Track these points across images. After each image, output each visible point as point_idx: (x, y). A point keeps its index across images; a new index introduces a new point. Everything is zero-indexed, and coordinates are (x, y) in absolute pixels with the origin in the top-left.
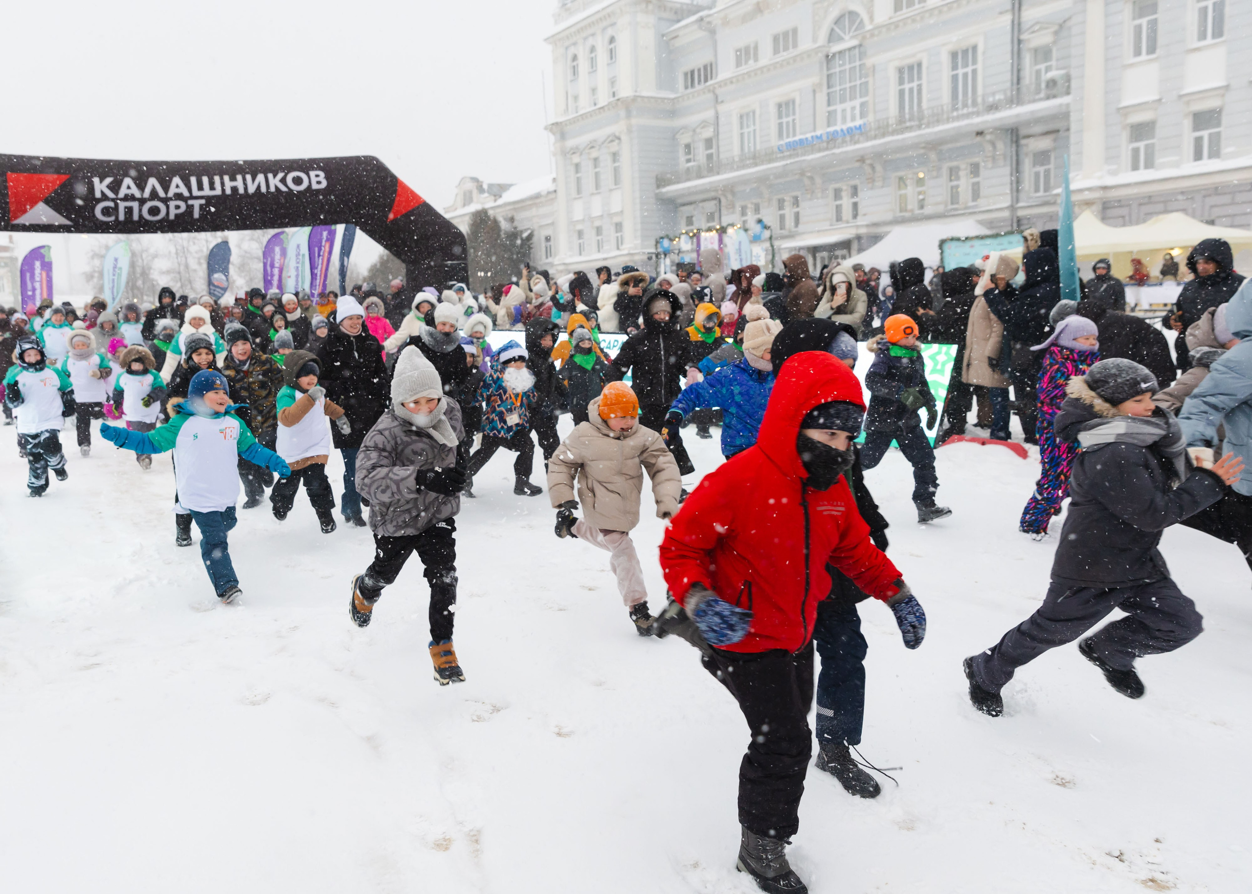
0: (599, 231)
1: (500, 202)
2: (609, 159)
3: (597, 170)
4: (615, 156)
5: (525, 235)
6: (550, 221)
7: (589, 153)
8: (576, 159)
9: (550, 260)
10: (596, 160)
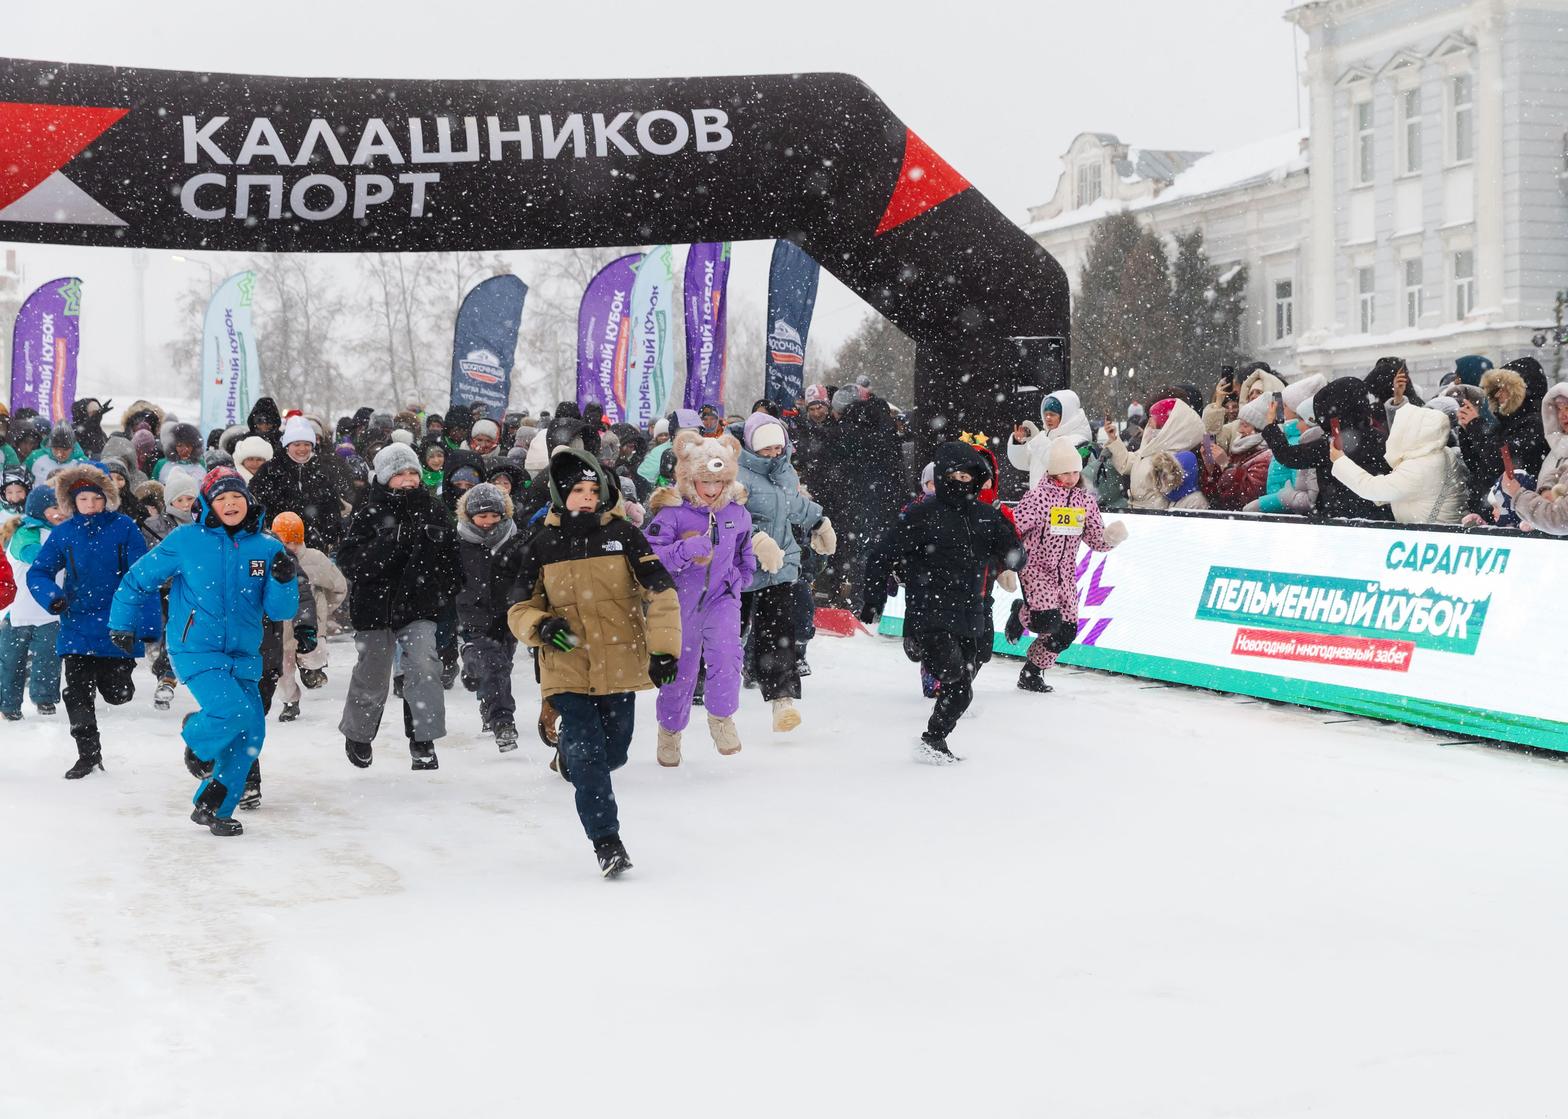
0: (1413, 271)
1: (1168, 195)
2: (1446, 92)
3: (1413, 120)
4: (1461, 86)
5: (1225, 278)
6: (1292, 246)
7: (1395, 79)
8: (1361, 93)
9: (1287, 340)
10: (1412, 95)
